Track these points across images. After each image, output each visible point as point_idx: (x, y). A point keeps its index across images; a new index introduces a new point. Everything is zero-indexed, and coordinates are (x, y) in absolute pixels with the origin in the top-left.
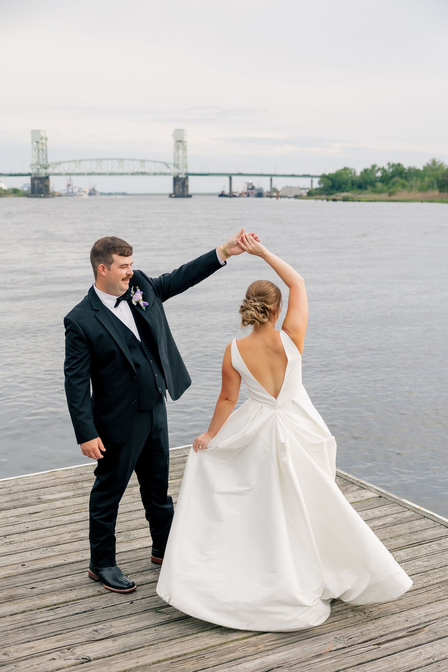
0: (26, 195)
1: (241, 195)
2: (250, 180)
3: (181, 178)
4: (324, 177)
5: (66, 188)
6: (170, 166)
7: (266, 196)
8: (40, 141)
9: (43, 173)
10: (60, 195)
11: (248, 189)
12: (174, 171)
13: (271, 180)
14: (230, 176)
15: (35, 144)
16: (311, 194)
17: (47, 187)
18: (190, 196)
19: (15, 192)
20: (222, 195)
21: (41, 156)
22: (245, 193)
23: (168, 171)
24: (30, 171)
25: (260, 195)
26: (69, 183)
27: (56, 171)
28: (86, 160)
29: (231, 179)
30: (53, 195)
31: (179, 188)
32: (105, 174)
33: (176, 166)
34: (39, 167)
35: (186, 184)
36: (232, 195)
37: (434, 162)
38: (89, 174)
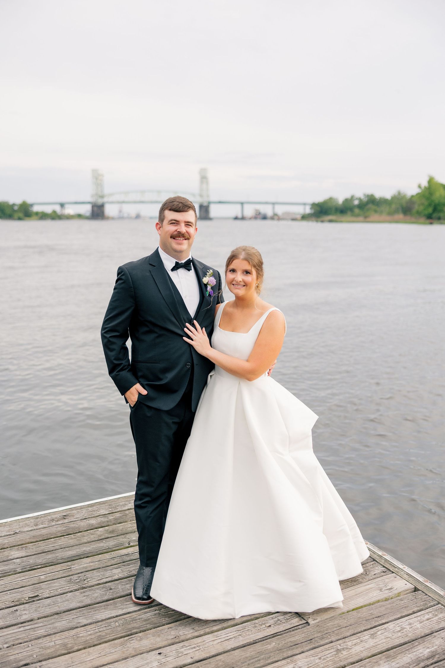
0: (87, 218)
1: (250, 219)
2: (257, 207)
3: (205, 206)
4: (314, 205)
5: (118, 213)
6: (197, 196)
7: (269, 219)
8: (99, 178)
9: (100, 201)
10: (113, 218)
11: (256, 214)
12: (200, 200)
13: (274, 207)
14: (242, 204)
15: (94, 180)
16: (304, 217)
17: (103, 212)
18: (211, 219)
19: (79, 216)
20: (236, 218)
21: (99, 189)
22: (254, 217)
23: (195, 200)
24: (91, 200)
25: (265, 218)
26: (120, 209)
27: (111, 199)
28: (133, 192)
29: (242, 206)
30: (108, 218)
31: (204, 213)
33: (201, 196)
34: (97, 197)
35: (208, 210)
36: (243, 218)
37: (399, 193)
38: (135, 202)
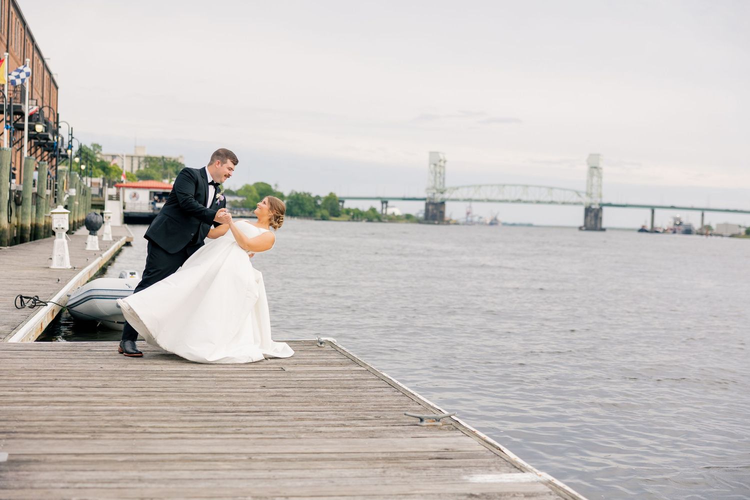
0: (419, 222)
1: (665, 231)
2: (678, 214)
3: (594, 209)
5: (464, 216)
6: (582, 194)
7: (695, 233)
8: (439, 164)
9: (439, 198)
10: (457, 224)
11: (675, 225)
12: (587, 200)
13: (703, 215)
14: (653, 209)
15: (432, 166)
17: (442, 213)
18: (603, 230)
19: (408, 218)
20: (643, 230)
21: (438, 180)
22: (671, 229)
23: (579, 200)
24: (426, 196)
25: (688, 231)
26: (468, 210)
27: (453, 196)
28: (486, 186)
29: (653, 212)
30: (449, 223)
31: (591, 220)
32: (507, 201)
33: (589, 194)
34: (435, 191)
35: (600, 215)
36: (653, 231)
38: (489, 201)
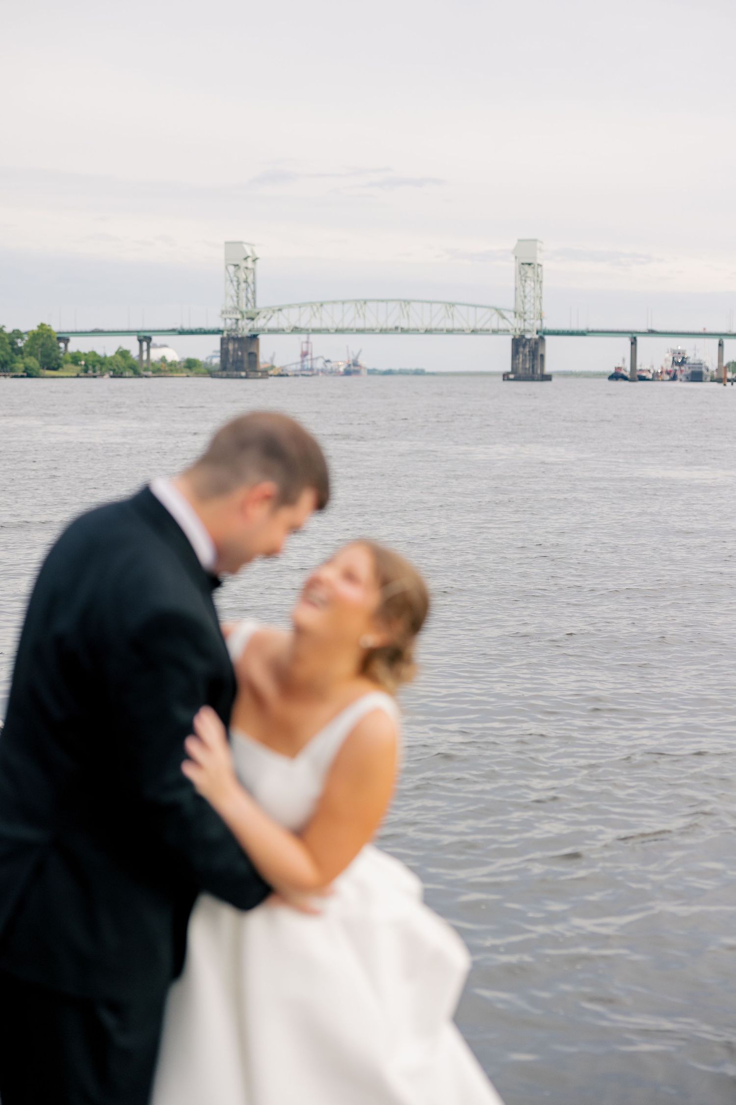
0: (211, 373)
1: (656, 377)
2: (680, 344)
3: (529, 340)
5: (299, 359)
6: (506, 314)
7: (709, 379)
8: (243, 264)
9: (245, 328)
11: (675, 363)
12: (514, 324)
13: (721, 345)
14: (633, 336)
15: (232, 269)
17: (254, 357)
18: (547, 378)
19: (191, 366)
20: (616, 376)
21: (243, 294)
22: (668, 373)
23: (503, 325)
24: (221, 325)
25: (697, 376)
26: (305, 349)
27: (272, 324)
28: (334, 302)
29: (634, 343)
31: (524, 361)
32: (371, 331)
33: (519, 314)
34: (239, 316)
35: (540, 352)
36: (636, 376)
38: (338, 331)
